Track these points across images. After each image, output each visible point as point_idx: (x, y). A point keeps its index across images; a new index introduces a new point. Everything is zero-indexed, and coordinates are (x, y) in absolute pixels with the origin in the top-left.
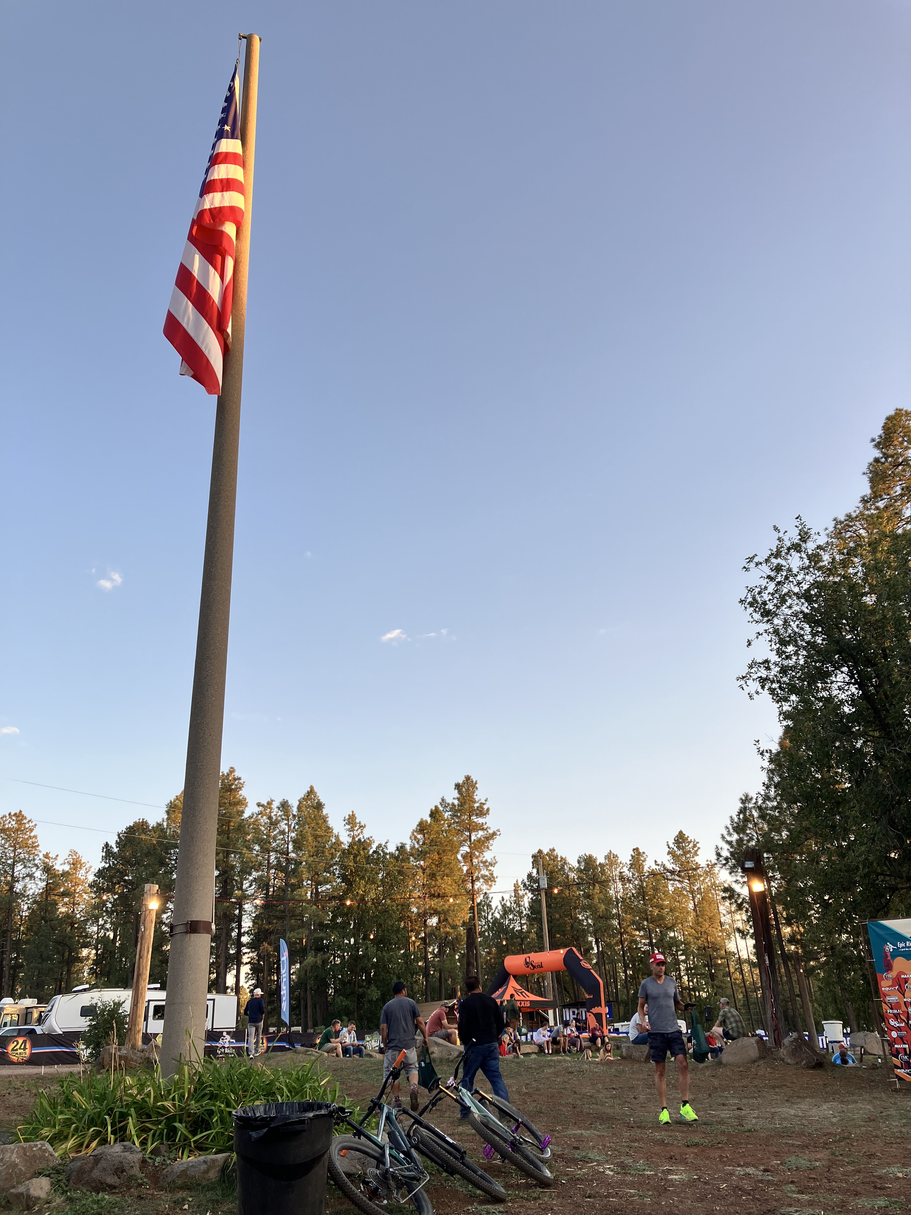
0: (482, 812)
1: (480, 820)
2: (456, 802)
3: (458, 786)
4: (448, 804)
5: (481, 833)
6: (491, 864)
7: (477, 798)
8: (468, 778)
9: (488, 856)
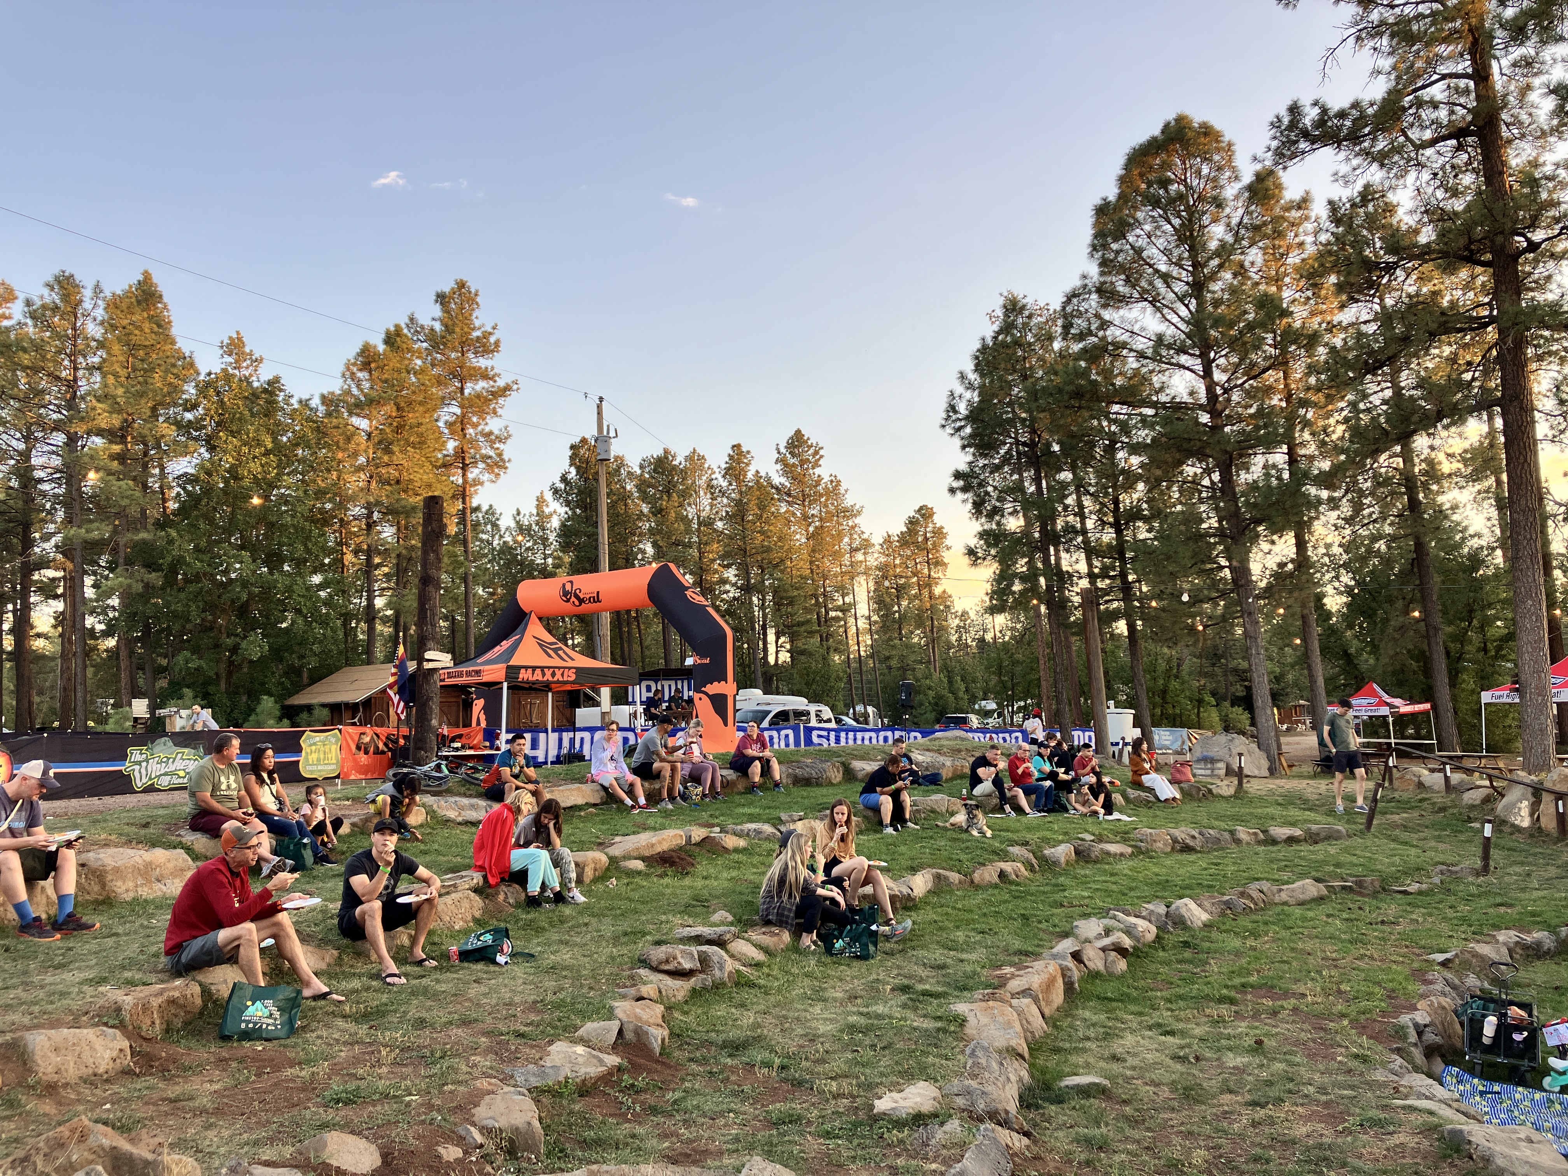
0: (485, 347)
1: (483, 362)
2: (438, 326)
3: (442, 298)
4: (422, 327)
5: (481, 385)
6: (499, 439)
7: (477, 323)
8: (461, 285)
9: (493, 425)
